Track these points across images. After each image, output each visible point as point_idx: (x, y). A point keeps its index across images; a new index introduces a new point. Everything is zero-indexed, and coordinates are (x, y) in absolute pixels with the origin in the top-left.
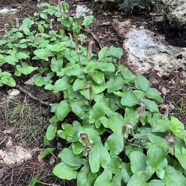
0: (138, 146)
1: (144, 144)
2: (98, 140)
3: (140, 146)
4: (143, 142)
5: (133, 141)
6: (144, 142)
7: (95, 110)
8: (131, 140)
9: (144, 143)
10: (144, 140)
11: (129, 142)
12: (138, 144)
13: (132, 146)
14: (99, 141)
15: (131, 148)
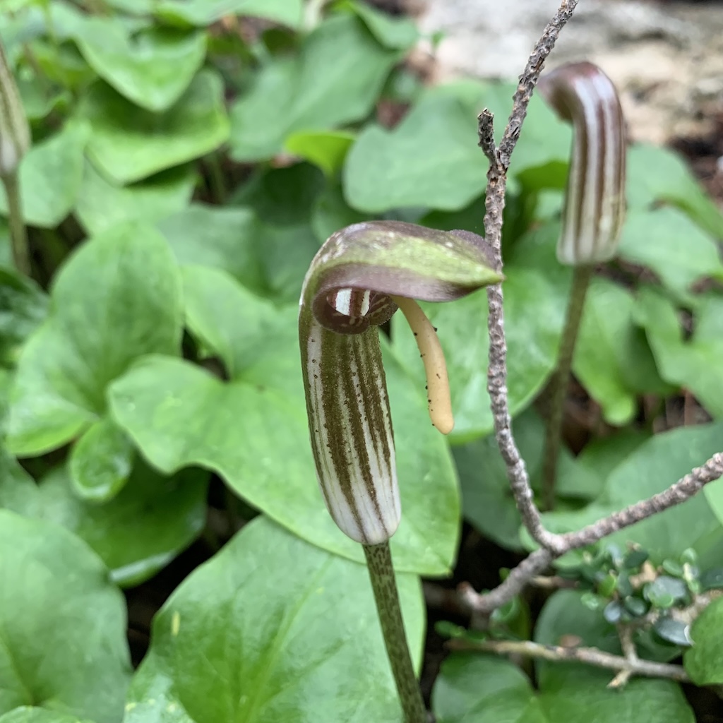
0: (605, 659)
1: (684, 617)
2: (96, 637)
3: (633, 662)
4: (662, 591)
5: (535, 599)
6: (676, 592)
7: (77, 311)
8: (496, 596)
9: (682, 604)
10: (680, 562)
11: (478, 623)
12: (608, 636)
13: (530, 666)
14: (105, 646)
15: (516, 695)
